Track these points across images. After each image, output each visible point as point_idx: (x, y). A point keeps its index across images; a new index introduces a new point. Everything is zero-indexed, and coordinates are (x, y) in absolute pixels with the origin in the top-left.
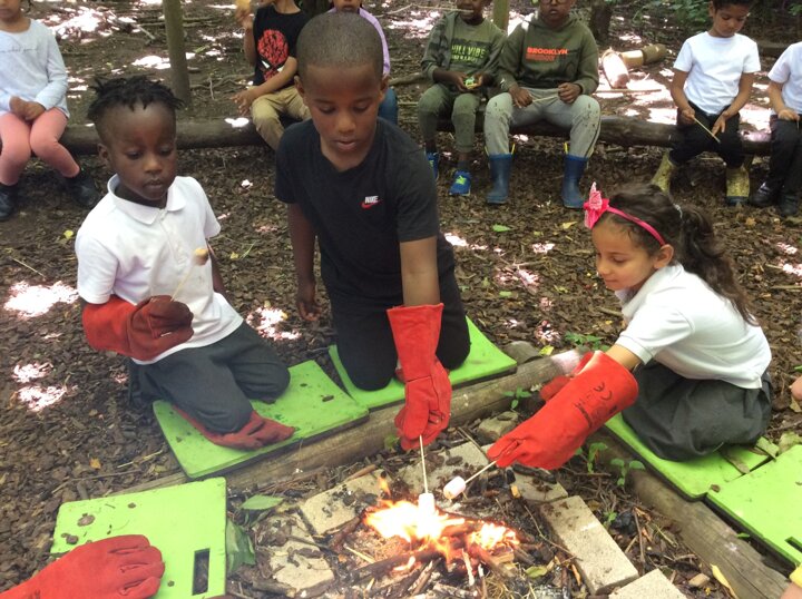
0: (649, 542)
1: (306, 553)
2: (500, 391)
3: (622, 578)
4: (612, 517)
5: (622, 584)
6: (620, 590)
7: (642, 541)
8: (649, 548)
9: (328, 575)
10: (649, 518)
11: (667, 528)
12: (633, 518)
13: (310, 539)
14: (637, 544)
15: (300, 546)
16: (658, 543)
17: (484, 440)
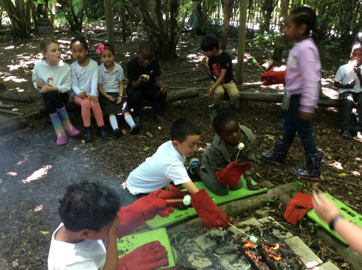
0: (325, 253)
1: (201, 256)
2: (262, 199)
3: (317, 264)
4: (311, 243)
5: (317, 266)
7: (322, 252)
9: (210, 263)
10: (324, 244)
11: (331, 248)
12: (318, 244)
13: (201, 251)
14: (320, 253)
15: (198, 254)
16: (328, 253)
17: (259, 217)
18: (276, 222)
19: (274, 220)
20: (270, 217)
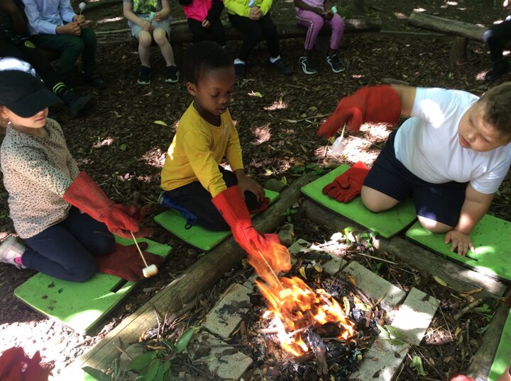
1: (228, 353)
2: (278, 213)
3: (400, 299)
7: (393, 275)
9: (249, 361)
13: (223, 343)
18: (314, 247)
19: (309, 243)
20: (301, 241)
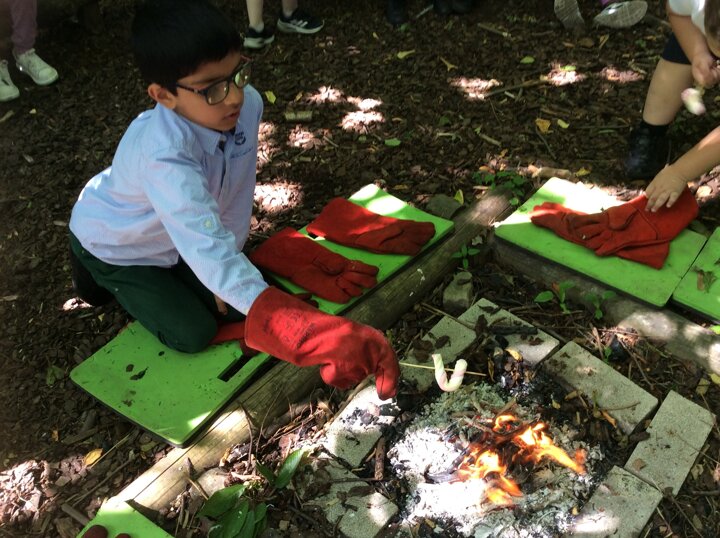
0: (645, 365)
1: (357, 492)
2: (447, 254)
3: (648, 410)
5: (651, 415)
6: (652, 423)
7: (639, 365)
8: (648, 370)
9: (391, 508)
13: (352, 475)
15: (348, 487)
17: (457, 311)
18: (503, 313)
19: (495, 306)
20: (484, 302)
